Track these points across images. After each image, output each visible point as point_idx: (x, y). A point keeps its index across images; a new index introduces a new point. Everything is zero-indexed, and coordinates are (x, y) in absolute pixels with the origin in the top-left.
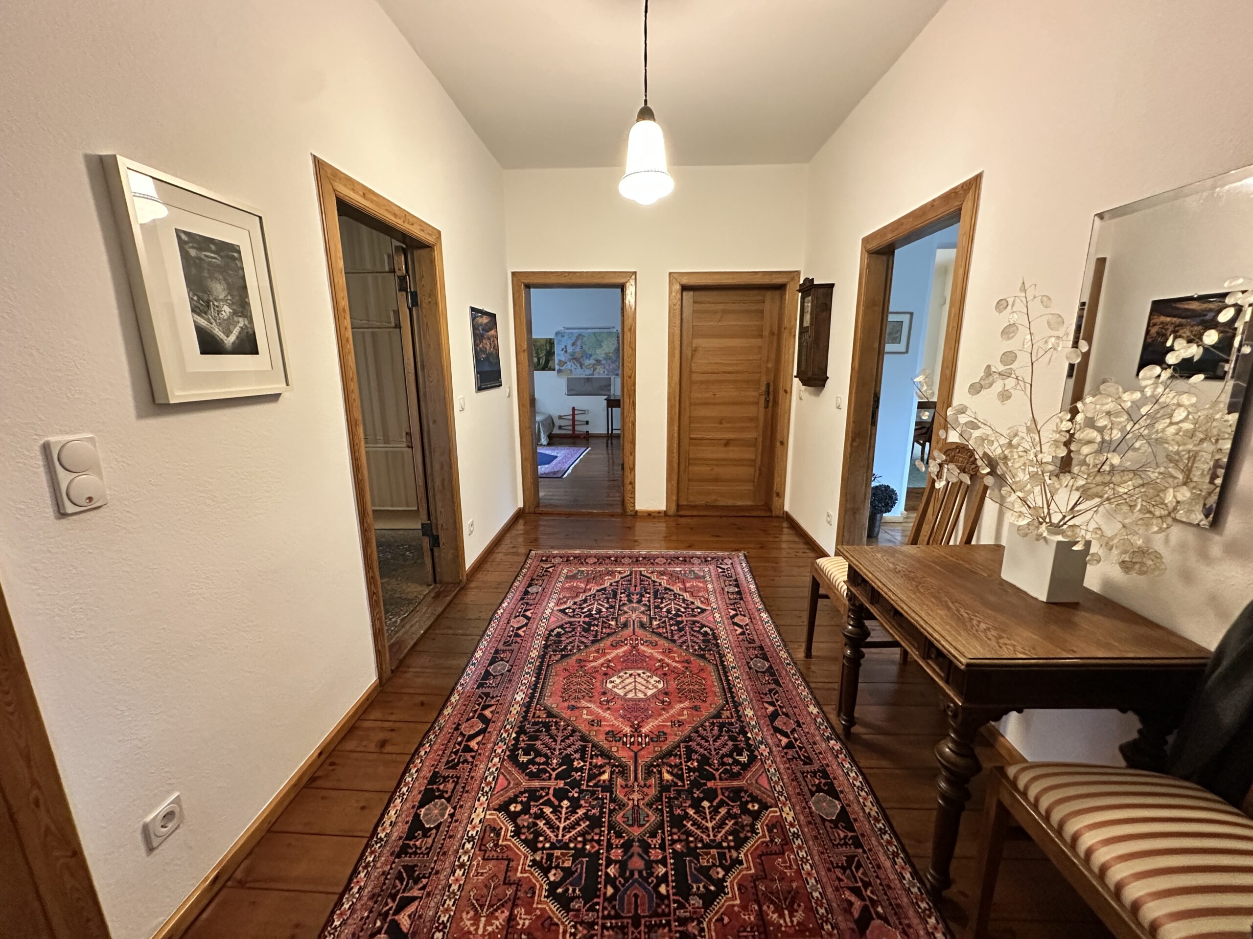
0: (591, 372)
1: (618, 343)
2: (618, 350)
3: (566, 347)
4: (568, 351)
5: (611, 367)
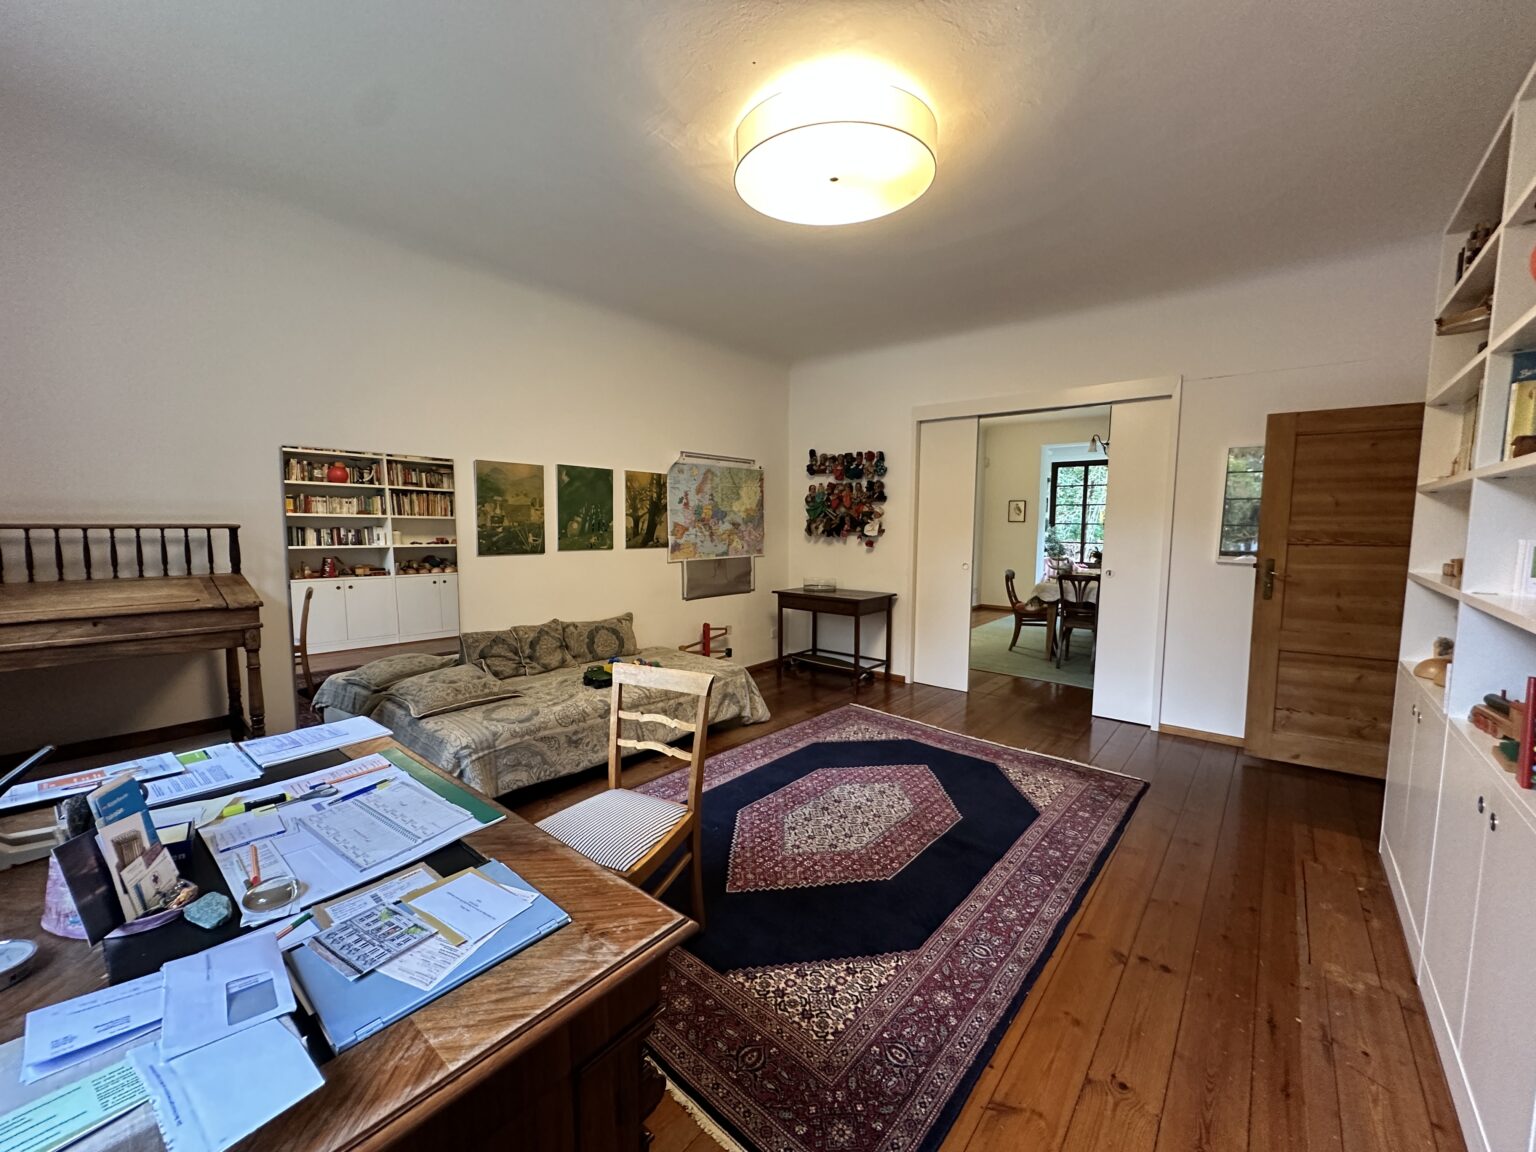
0: (724, 548)
1: (762, 492)
2: (761, 504)
3: (686, 495)
4: (691, 504)
5: (752, 537)
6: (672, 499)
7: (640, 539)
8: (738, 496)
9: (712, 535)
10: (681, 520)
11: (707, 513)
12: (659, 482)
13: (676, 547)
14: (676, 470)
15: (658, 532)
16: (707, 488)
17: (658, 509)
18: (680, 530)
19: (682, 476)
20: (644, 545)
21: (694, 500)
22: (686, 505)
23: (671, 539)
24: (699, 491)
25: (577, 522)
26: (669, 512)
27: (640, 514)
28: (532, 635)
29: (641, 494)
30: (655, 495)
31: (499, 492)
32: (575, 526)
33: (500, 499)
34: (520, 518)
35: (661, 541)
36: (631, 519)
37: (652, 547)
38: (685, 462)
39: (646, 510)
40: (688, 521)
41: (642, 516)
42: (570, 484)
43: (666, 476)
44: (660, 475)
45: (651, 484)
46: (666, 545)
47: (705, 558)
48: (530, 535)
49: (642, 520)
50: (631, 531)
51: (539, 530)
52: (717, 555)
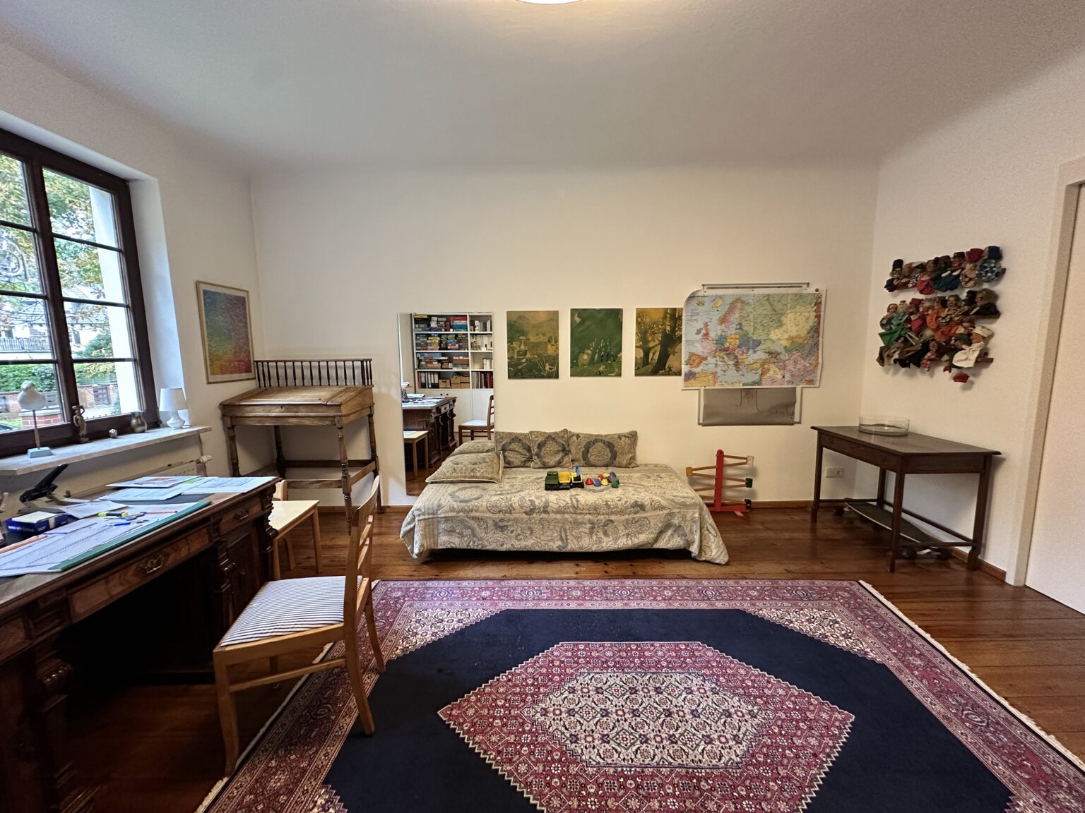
0: (756, 378)
1: (818, 317)
2: (816, 330)
3: (706, 325)
4: (712, 335)
5: (798, 367)
6: (688, 331)
7: (650, 368)
8: (780, 324)
9: (737, 365)
10: (699, 349)
11: (732, 342)
12: (674, 317)
13: (690, 376)
14: (694, 302)
15: (671, 362)
16: (735, 317)
17: (672, 341)
18: (695, 359)
19: (701, 308)
20: (655, 373)
21: (715, 331)
22: (706, 335)
23: (685, 369)
24: (723, 320)
25: (587, 354)
26: (683, 343)
27: (651, 346)
28: (541, 439)
29: (653, 328)
30: (668, 328)
31: (523, 333)
32: (585, 357)
33: (524, 338)
34: (540, 352)
35: (674, 370)
36: (641, 351)
37: (663, 375)
38: (706, 294)
39: (657, 342)
40: (706, 351)
41: (653, 347)
42: (581, 323)
43: (681, 310)
44: (675, 310)
45: (665, 317)
46: (679, 373)
47: (727, 387)
48: (547, 364)
49: (653, 351)
50: (640, 361)
51: (554, 360)
52: (744, 385)
